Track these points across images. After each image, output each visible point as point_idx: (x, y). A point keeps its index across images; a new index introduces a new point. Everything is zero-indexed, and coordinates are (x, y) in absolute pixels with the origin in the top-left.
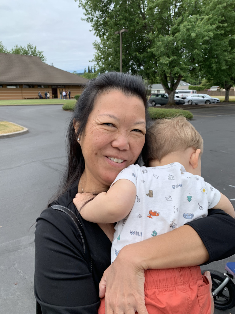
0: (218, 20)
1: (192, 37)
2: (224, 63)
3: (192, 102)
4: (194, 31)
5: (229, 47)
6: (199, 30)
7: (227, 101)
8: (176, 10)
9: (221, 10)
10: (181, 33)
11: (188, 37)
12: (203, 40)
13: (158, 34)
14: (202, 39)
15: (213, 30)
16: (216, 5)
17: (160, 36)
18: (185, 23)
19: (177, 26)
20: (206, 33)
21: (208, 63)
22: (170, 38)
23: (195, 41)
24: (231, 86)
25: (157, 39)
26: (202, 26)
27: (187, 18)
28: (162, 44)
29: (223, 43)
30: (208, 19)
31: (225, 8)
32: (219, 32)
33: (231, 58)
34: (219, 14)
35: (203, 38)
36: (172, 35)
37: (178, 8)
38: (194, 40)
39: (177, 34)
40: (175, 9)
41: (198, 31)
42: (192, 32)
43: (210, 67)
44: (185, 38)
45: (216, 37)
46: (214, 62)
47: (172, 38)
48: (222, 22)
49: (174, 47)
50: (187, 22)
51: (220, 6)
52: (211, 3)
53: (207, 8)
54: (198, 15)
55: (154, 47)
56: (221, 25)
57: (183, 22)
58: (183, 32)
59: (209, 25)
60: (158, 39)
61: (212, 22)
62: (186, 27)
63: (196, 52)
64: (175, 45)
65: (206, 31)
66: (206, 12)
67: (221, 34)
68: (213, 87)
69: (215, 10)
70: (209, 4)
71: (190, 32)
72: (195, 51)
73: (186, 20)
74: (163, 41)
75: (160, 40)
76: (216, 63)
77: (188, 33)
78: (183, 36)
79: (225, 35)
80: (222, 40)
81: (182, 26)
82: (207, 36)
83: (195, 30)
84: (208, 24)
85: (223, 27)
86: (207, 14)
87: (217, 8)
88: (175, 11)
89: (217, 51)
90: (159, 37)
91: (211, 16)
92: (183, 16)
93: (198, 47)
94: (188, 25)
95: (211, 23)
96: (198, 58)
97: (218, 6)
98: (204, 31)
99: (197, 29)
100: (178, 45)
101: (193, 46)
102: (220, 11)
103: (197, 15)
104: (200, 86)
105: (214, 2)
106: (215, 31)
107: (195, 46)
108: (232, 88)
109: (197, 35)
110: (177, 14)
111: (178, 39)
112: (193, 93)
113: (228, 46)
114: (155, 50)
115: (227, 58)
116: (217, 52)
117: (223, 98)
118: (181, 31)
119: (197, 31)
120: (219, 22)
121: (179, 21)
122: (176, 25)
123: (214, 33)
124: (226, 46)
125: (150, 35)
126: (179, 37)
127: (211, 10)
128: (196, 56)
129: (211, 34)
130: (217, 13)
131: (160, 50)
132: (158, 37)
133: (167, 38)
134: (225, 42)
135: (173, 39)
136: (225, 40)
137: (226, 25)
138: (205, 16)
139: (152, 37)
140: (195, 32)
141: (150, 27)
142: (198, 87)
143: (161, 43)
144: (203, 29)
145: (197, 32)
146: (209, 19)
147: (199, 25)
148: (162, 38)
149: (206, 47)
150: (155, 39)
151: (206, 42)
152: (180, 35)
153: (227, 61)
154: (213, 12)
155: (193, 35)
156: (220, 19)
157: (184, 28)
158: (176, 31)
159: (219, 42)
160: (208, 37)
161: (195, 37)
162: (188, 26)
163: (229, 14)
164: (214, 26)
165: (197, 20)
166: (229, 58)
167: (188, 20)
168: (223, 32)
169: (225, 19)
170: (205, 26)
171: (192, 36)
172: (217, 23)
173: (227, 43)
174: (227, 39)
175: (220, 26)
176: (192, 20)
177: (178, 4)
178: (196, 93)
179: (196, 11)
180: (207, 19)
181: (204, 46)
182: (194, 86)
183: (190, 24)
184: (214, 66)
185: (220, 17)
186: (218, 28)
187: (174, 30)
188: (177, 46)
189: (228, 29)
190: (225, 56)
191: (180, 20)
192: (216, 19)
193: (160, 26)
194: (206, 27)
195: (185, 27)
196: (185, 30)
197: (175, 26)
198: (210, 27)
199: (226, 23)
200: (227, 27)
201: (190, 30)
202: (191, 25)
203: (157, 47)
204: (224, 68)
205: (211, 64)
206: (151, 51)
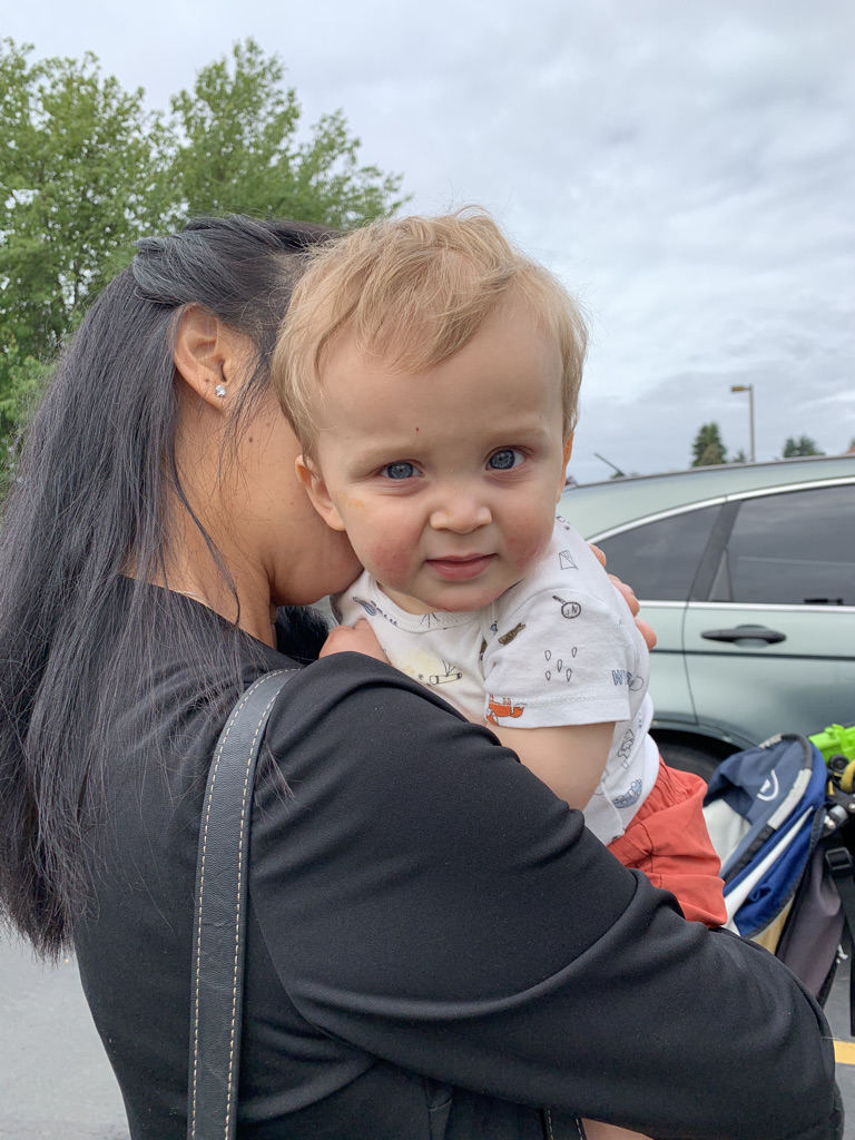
8: (83, 289)
13: (19, 354)
17: (30, 360)
25: (16, 370)
37: (90, 286)
40: (77, 286)
60: (20, 369)
74: (40, 378)
75: (30, 373)
88: (76, 290)
90: (26, 363)
114: (15, 406)
132: (21, 364)
143: (33, 382)
148: (36, 366)
150: (11, 370)
177: (87, 273)
193: (24, 331)
203: (21, 397)
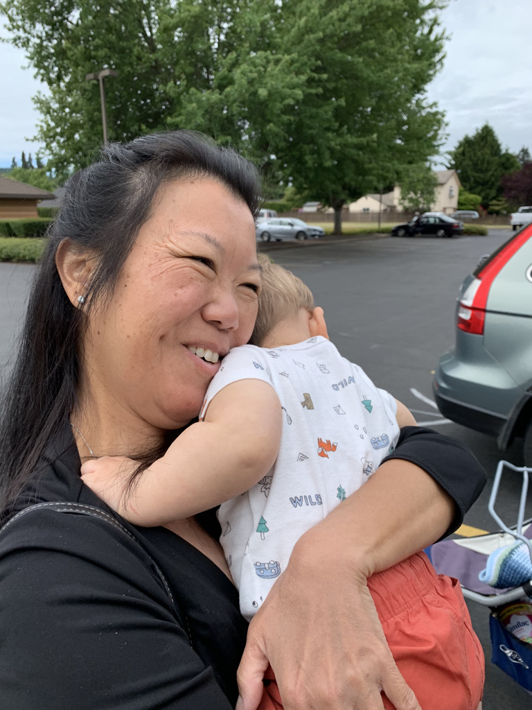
0: (310, 66)
1: (261, 97)
2: (327, 154)
3: (269, 237)
4: (264, 85)
5: (336, 122)
6: (274, 83)
7: (338, 232)
8: (222, 37)
9: (313, 45)
10: (236, 86)
11: (252, 98)
12: (284, 106)
13: (186, 86)
14: (281, 102)
15: (303, 85)
16: (303, 35)
17: (193, 90)
18: (244, 67)
19: (227, 73)
20: (288, 91)
21: (296, 153)
22: (215, 96)
23: (267, 105)
24: (343, 202)
25: (185, 96)
26: (280, 76)
27: (248, 57)
28: (199, 108)
29: (323, 113)
30: (290, 62)
31: (321, 41)
32: (313, 91)
33: (340, 145)
34: (310, 53)
35: (283, 99)
36: (217, 90)
37: (226, 35)
38: (264, 104)
39: (228, 89)
40: (219, 36)
41: (272, 86)
42: (259, 87)
43: (300, 161)
44: (247, 99)
45: (308, 100)
46: (308, 152)
47: (220, 97)
48: (317, 70)
49: (225, 117)
50: (248, 65)
51: (312, 36)
52: (293, 30)
53: (286, 38)
54: (269, 52)
55: (180, 115)
56: (316, 76)
57: (240, 65)
58: (241, 86)
59: (293, 75)
60: (187, 96)
61: (299, 69)
62: (247, 76)
63: (270, 130)
64: (225, 112)
65: (288, 88)
66: (283, 47)
67: (317, 95)
68: (309, 204)
69: (302, 45)
70: (289, 31)
71: (256, 86)
72: (268, 127)
73: (245, 61)
74: (199, 102)
75: (193, 98)
76: (312, 152)
77: (252, 89)
78: (241, 94)
79: (325, 97)
80: (320, 107)
81: (236, 74)
82: (290, 96)
83: (266, 84)
84: (291, 73)
85: (320, 80)
86: (288, 51)
87: (305, 42)
88: (219, 39)
89: (311, 128)
90: (191, 92)
91: (295, 55)
92: (239, 52)
93: (275, 119)
94: (251, 72)
95: (297, 70)
96: (276, 142)
97: (307, 37)
98: (283, 87)
99: (270, 82)
100: (232, 112)
101: (263, 116)
102: (311, 48)
103: (266, 51)
104: (282, 201)
105: (299, 29)
106: (304, 88)
107: (268, 117)
108: (345, 206)
109: (270, 94)
110: (226, 47)
111: (231, 99)
112: (270, 215)
113: (333, 119)
114: (184, 121)
115: (333, 143)
116: (312, 131)
117: (329, 226)
118: (237, 82)
119: (269, 85)
120: (312, 71)
121: (230, 62)
122: (225, 69)
123: (303, 92)
124: (328, 120)
125: (170, 87)
126: (233, 95)
127: (293, 44)
128: (271, 137)
129: (299, 93)
130: (305, 51)
131: (193, 121)
132: (188, 93)
133: (209, 96)
134: (327, 111)
135: (221, 99)
136: (327, 108)
137: (325, 76)
138: (283, 55)
139: (175, 92)
140: (265, 87)
141: (167, 69)
142: (278, 205)
143: (194, 105)
144: (282, 82)
145: (270, 88)
146: (292, 62)
147: (272, 73)
148: (196, 94)
149: (290, 120)
150: (182, 97)
151: (289, 110)
152: (236, 90)
153: (332, 151)
154: (298, 48)
155: (263, 92)
156: (312, 64)
157: (242, 78)
158: (225, 82)
159: (314, 110)
160: (294, 99)
161: (267, 98)
162: (249, 74)
163: (329, 54)
164: (303, 78)
165: (268, 62)
166: (336, 145)
167: (249, 62)
168: (320, 90)
169: (323, 63)
170: (285, 76)
171: (259, 96)
172: (308, 71)
173: (330, 113)
174: (329, 105)
175: (314, 78)
176: (258, 61)
177: (225, 25)
178: (275, 216)
179: (264, 42)
180: (287, 62)
181: (285, 118)
182: (270, 202)
183: (254, 69)
184: (310, 160)
185: (313, 59)
186: (310, 81)
187: (222, 79)
188: (230, 114)
189: (331, 85)
190: (328, 140)
191: (234, 60)
192: (306, 64)
193: (189, 69)
194: (288, 79)
195: (244, 75)
196: (244, 81)
197: (223, 71)
198: (296, 80)
199: (325, 73)
200: (327, 81)
201: (255, 82)
202: (256, 72)
203: (187, 115)
204: (328, 163)
205: (302, 155)
206: (174, 123)
